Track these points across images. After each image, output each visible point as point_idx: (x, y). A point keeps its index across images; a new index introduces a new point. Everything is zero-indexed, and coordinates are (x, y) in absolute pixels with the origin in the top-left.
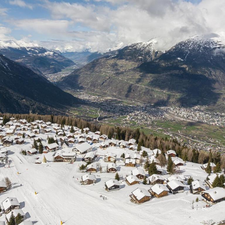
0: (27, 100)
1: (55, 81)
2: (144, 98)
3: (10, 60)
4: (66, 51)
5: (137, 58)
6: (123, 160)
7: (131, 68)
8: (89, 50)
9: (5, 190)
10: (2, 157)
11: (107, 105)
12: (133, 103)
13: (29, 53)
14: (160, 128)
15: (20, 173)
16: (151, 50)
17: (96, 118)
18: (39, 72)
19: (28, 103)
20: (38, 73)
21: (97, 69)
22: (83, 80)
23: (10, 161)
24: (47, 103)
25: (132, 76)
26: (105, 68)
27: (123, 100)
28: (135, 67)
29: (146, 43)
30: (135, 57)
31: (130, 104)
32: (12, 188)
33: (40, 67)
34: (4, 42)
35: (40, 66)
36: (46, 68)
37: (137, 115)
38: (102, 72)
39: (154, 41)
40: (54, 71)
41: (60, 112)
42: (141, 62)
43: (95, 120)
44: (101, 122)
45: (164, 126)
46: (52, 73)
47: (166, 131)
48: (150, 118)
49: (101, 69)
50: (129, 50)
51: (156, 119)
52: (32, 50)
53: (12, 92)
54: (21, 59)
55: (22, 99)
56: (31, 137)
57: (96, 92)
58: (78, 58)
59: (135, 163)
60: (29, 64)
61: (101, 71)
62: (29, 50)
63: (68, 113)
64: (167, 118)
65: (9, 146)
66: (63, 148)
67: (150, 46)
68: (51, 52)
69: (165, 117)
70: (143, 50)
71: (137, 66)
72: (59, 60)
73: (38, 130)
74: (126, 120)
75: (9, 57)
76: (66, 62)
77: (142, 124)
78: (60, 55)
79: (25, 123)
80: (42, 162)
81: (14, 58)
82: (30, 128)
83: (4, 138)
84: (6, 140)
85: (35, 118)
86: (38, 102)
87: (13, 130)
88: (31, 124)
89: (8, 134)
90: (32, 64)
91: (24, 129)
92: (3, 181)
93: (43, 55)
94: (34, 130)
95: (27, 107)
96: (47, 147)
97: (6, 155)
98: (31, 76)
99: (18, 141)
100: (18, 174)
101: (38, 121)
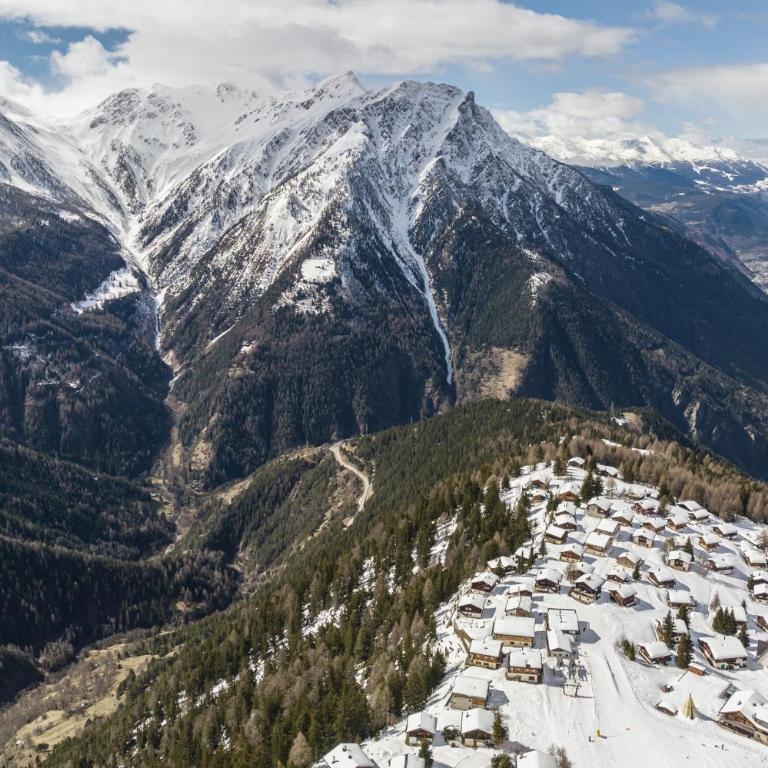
0: (668, 353)
3: (632, 205)
10: (562, 650)
13: (702, 183)
15: (605, 738)
18: (727, 250)
19: (674, 362)
20: (723, 256)
23: (583, 672)
24: (738, 370)
33: (731, 235)
35: (732, 231)
36: (754, 239)
52: (713, 170)
53: (626, 320)
54: (669, 201)
55: (656, 347)
56: (658, 584)
60: (696, 223)
62: (702, 171)
65: (586, 603)
66: (761, 667)
73: (686, 557)
75: (630, 197)
79: (650, 511)
80: (679, 710)
81: (649, 197)
82: (663, 539)
83: (579, 565)
84: (581, 579)
85: (686, 487)
86: (705, 364)
87: (608, 538)
88: (669, 520)
89: (591, 547)
90: (704, 222)
91: (642, 540)
92: (552, 754)
93: (748, 190)
94: (674, 555)
95: (668, 377)
96: (706, 644)
97: (573, 645)
98: (695, 268)
99: (615, 592)
100: (599, 735)
101: (691, 504)
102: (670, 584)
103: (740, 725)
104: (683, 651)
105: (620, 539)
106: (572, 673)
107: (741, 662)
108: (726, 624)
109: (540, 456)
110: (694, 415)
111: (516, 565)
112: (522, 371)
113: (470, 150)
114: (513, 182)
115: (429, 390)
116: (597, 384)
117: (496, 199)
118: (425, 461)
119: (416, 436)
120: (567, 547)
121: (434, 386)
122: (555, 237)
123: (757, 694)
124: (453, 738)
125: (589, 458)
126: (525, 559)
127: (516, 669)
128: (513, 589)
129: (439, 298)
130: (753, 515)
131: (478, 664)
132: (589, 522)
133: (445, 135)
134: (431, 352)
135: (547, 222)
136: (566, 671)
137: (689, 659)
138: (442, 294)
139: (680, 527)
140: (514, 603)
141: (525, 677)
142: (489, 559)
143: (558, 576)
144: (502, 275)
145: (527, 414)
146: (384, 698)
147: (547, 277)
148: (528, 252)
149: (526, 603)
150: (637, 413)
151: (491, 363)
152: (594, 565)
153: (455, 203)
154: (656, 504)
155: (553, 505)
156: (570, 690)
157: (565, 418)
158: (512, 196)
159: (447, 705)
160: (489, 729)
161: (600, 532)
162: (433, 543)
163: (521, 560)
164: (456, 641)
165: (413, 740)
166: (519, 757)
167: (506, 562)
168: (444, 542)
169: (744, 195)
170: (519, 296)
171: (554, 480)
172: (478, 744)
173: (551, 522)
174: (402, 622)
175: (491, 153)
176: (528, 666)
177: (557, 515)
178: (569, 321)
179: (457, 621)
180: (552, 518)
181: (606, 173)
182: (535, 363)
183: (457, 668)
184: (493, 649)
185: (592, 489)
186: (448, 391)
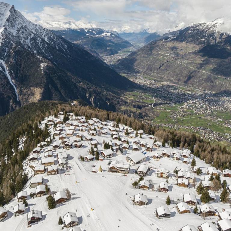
0: (84, 83)
1: (112, 64)
2: (204, 84)
3: (69, 42)
4: (123, 32)
5: (199, 41)
6: (175, 176)
7: (191, 51)
8: (147, 31)
9: (66, 201)
10: (63, 163)
11: (164, 90)
12: (191, 90)
13: (87, 34)
14: (220, 119)
15: (79, 183)
16: (216, 31)
17: (151, 104)
18: (97, 53)
19: (86, 86)
20: (96, 55)
21: (154, 52)
22: (140, 63)
23: (70, 168)
24: (103, 86)
25: (192, 61)
26: (163, 51)
27: (180, 86)
28: (196, 50)
29: (210, 23)
30: (197, 39)
31: (189, 91)
32: (71, 199)
33: (97, 49)
34: (64, 23)
36: (103, 50)
37: (196, 103)
38: (160, 55)
39: (220, 21)
40: (111, 53)
41: (115, 96)
42: (203, 44)
43: (150, 106)
44: (156, 109)
45: (225, 117)
46: (108, 55)
47: (226, 123)
48: (209, 107)
49: (159, 51)
50: (190, 31)
51: (216, 108)
52: (90, 31)
53: (71, 75)
54: (79, 40)
55: (80, 82)
56: (88, 140)
57: (152, 76)
58: (135, 39)
59: (187, 184)
60: (87, 46)
61: (158, 54)
62: (87, 31)
63: (123, 97)
64: (229, 108)
65: (68, 149)
66: (117, 155)
67: (215, 27)
68: (108, 33)
69: (226, 107)
70: (206, 31)
71: (198, 49)
72: (116, 41)
73: (94, 132)
74: (183, 108)
75: (68, 39)
76: (123, 43)
77: (200, 113)
78: (117, 36)
79: (83, 122)
80: (98, 171)
81: (73, 39)
82: (88, 129)
83: (65, 140)
84: (66, 143)
85: (92, 114)
86: (94, 86)
87: (72, 131)
88: (89, 123)
89: (68, 134)
90: (89, 46)
91: (82, 130)
92: (64, 191)
93: (100, 36)
94: (91, 132)
95: (84, 90)
96: (103, 153)
97: (66, 161)
98: (88, 59)
99: (76, 145)
100: (77, 183)
101: (94, 119)
102: (91, 140)
103: (114, 170)
104: (97, 155)
105: (76, 131)
106: (67, 168)
107: (112, 155)
108: (107, 146)
109: (50, 114)
110: (93, 100)
111: (46, 144)
112: (41, 94)
113: (15, 25)
114: (31, 35)
115: (11, 104)
116: (64, 95)
117: (26, 40)
118: (13, 125)
119: (9, 118)
120: (61, 136)
121: (13, 102)
122: (47, 52)
123: (117, 161)
124: (33, 196)
125: (64, 111)
126: (49, 142)
127: (50, 172)
128: (46, 150)
129: (10, 73)
130: (111, 119)
131: (38, 174)
132: (66, 128)
133: (6, 19)
134: (10, 92)
135: (43, 47)
136: (65, 169)
137: (99, 157)
138: (12, 72)
139: (92, 125)
140: (47, 154)
141: (53, 173)
142: (37, 144)
143: (59, 144)
144: (31, 65)
145: (45, 105)
146: (9, 191)
147: (46, 64)
148: (38, 57)
149: (50, 153)
150: (77, 101)
151: (31, 93)
152: (69, 139)
153: (12, 42)
154: (85, 120)
155: (55, 125)
156: (67, 173)
157: (56, 105)
158: (31, 39)
159: (30, 187)
160: (44, 190)
161: (70, 130)
162: (19, 145)
163: (48, 142)
164: (30, 169)
165: (20, 200)
166: (54, 195)
167: (43, 143)
168: (22, 144)
169: (99, 38)
170: (37, 71)
171: (55, 119)
172: (41, 195)
173: (55, 130)
174: (11, 168)
175: (22, 25)
176: (54, 170)
177: (57, 128)
178: (54, 77)
179: (30, 164)
180: (55, 129)
181: (59, 32)
182: (45, 91)
183: (32, 177)
184: (42, 168)
185: (66, 119)
186: (18, 103)
